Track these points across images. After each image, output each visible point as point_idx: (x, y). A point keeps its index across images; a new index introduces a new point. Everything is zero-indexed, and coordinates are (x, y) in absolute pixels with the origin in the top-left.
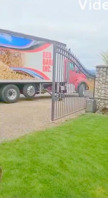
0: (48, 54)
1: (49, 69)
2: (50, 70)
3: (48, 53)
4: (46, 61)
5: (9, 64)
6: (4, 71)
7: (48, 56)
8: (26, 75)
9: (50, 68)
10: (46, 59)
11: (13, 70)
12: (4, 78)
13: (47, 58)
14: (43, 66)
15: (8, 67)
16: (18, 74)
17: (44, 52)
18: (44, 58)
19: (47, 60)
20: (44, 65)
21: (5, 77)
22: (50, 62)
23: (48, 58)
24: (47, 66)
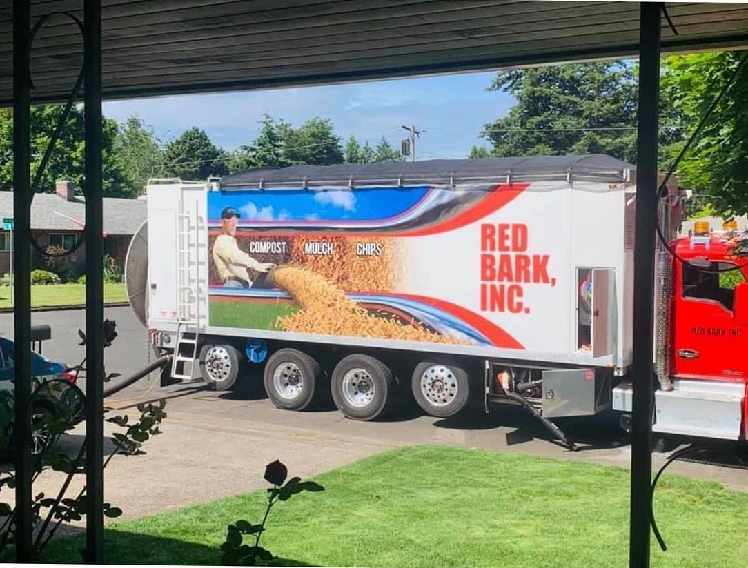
0: (509, 232)
1: (516, 299)
2: (520, 305)
3: (507, 226)
4: (497, 266)
5: (345, 284)
6: (329, 306)
7: (508, 243)
8: (405, 323)
9: (520, 294)
10: (497, 254)
11: (358, 304)
12: (330, 328)
13: (503, 248)
14: (484, 287)
15: (342, 294)
16: (376, 316)
17: (485, 227)
18: (488, 252)
19: (505, 259)
20: (489, 283)
21: (333, 327)
22: (519, 267)
23: (507, 249)
24: (507, 284)
